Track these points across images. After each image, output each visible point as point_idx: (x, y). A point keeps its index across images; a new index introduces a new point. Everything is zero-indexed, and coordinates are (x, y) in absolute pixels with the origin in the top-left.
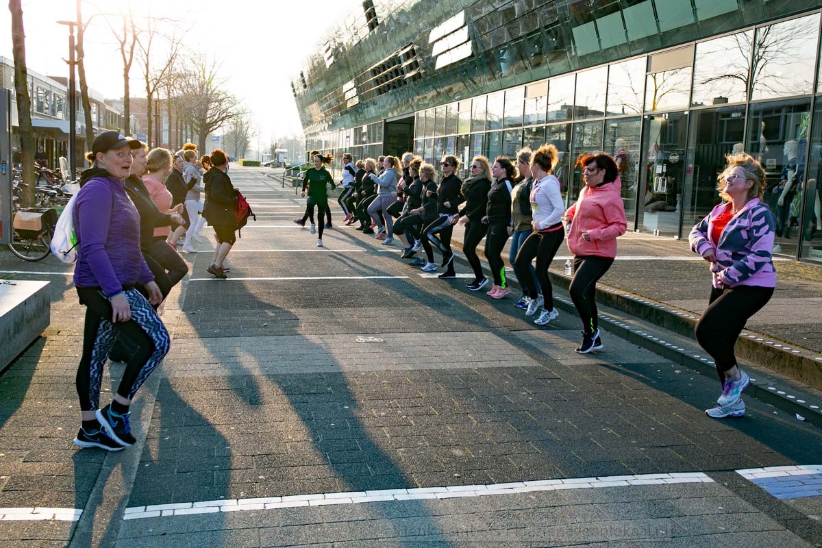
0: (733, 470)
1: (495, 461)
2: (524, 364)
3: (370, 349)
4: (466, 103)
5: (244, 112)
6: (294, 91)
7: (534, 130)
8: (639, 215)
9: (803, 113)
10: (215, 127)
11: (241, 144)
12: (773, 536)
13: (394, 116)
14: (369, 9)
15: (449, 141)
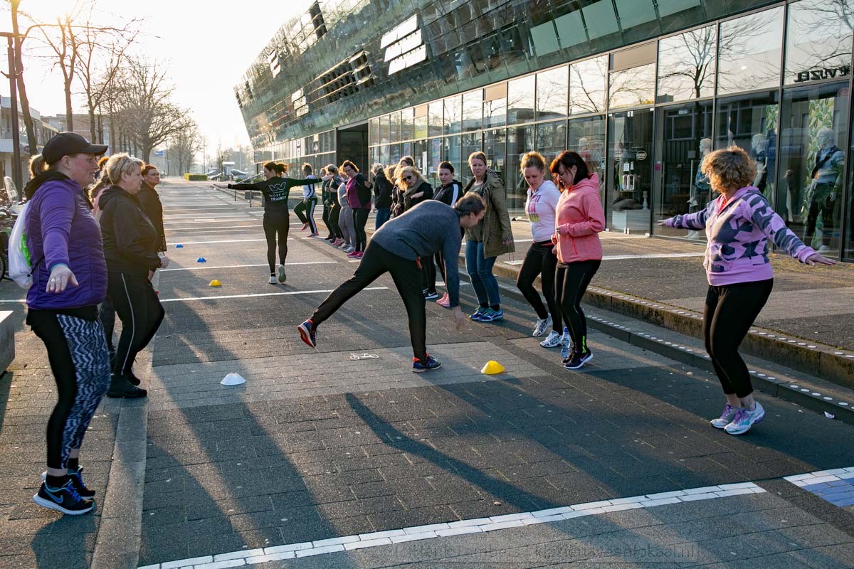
0: (781, 478)
1: (532, 484)
2: (532, 374)
3: (367, 367)
4: (421, 108)
5: (187, 125)
6: (240, 102)
7: (494, 132)
8: (608, 214)
9: (768, 106)
10: (159, 141)
11: (185, 158)
12: (849, 549)
13: (346, 124)
14: (316, 16)
15: (406, 147)
